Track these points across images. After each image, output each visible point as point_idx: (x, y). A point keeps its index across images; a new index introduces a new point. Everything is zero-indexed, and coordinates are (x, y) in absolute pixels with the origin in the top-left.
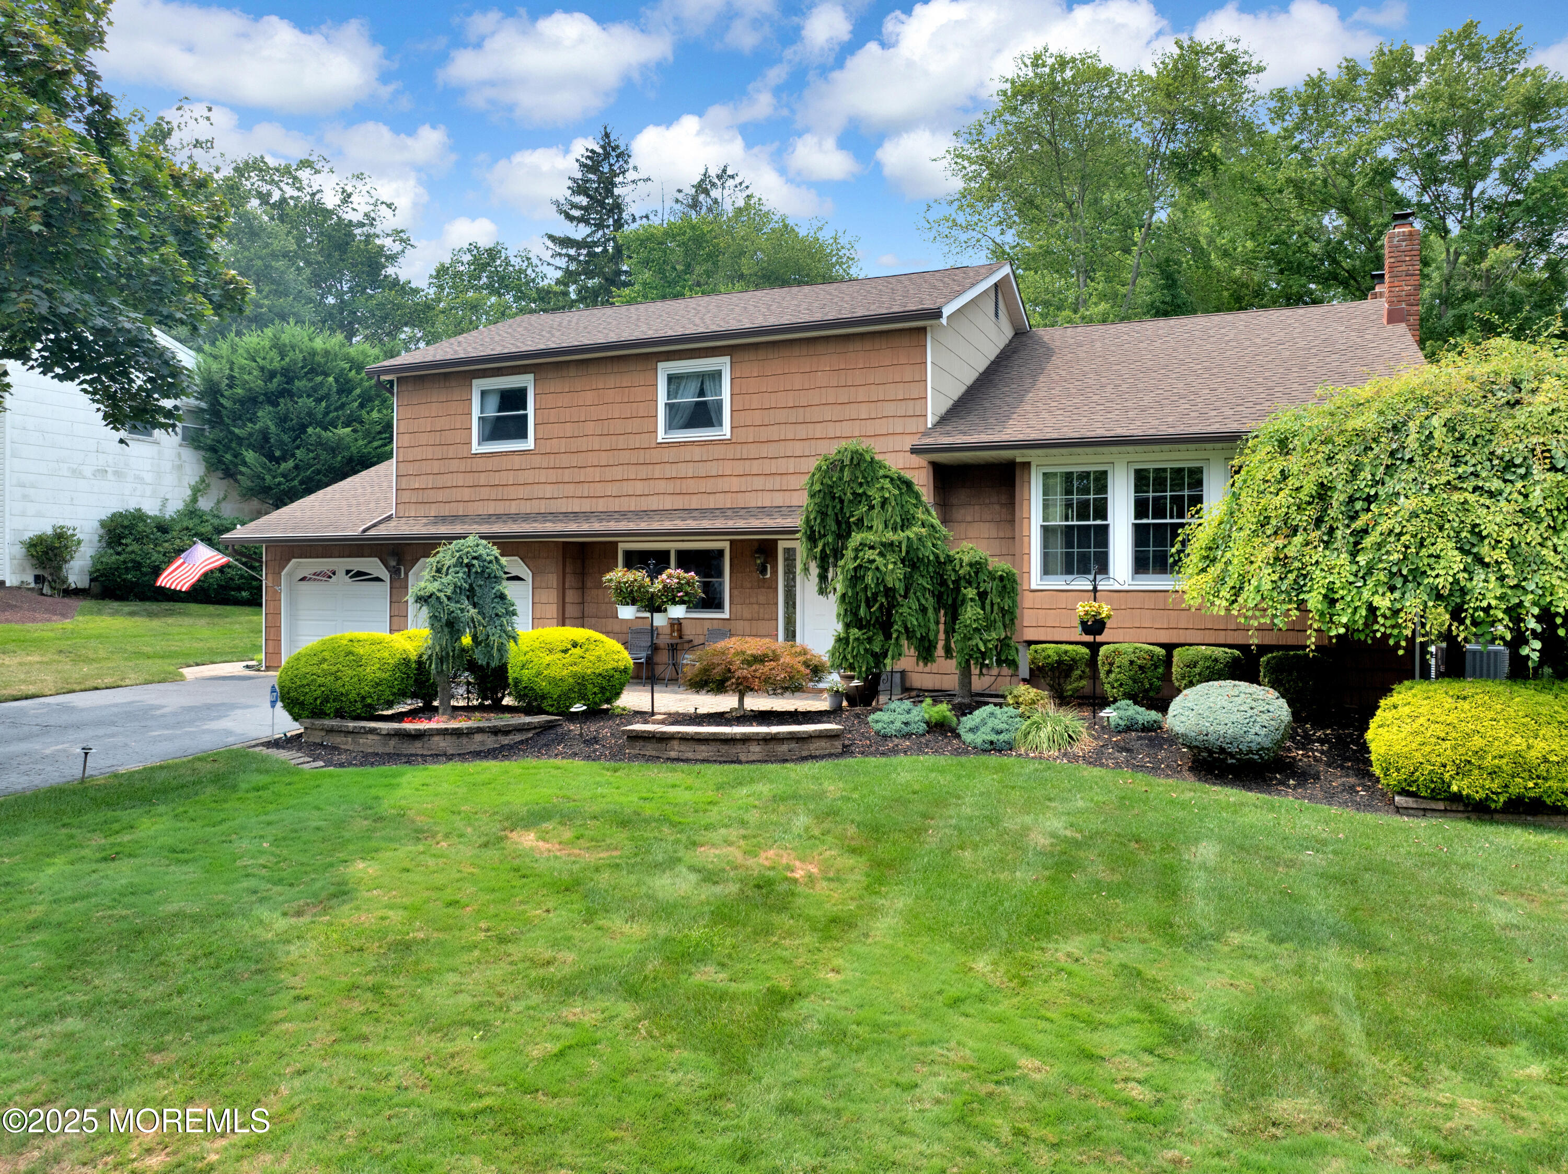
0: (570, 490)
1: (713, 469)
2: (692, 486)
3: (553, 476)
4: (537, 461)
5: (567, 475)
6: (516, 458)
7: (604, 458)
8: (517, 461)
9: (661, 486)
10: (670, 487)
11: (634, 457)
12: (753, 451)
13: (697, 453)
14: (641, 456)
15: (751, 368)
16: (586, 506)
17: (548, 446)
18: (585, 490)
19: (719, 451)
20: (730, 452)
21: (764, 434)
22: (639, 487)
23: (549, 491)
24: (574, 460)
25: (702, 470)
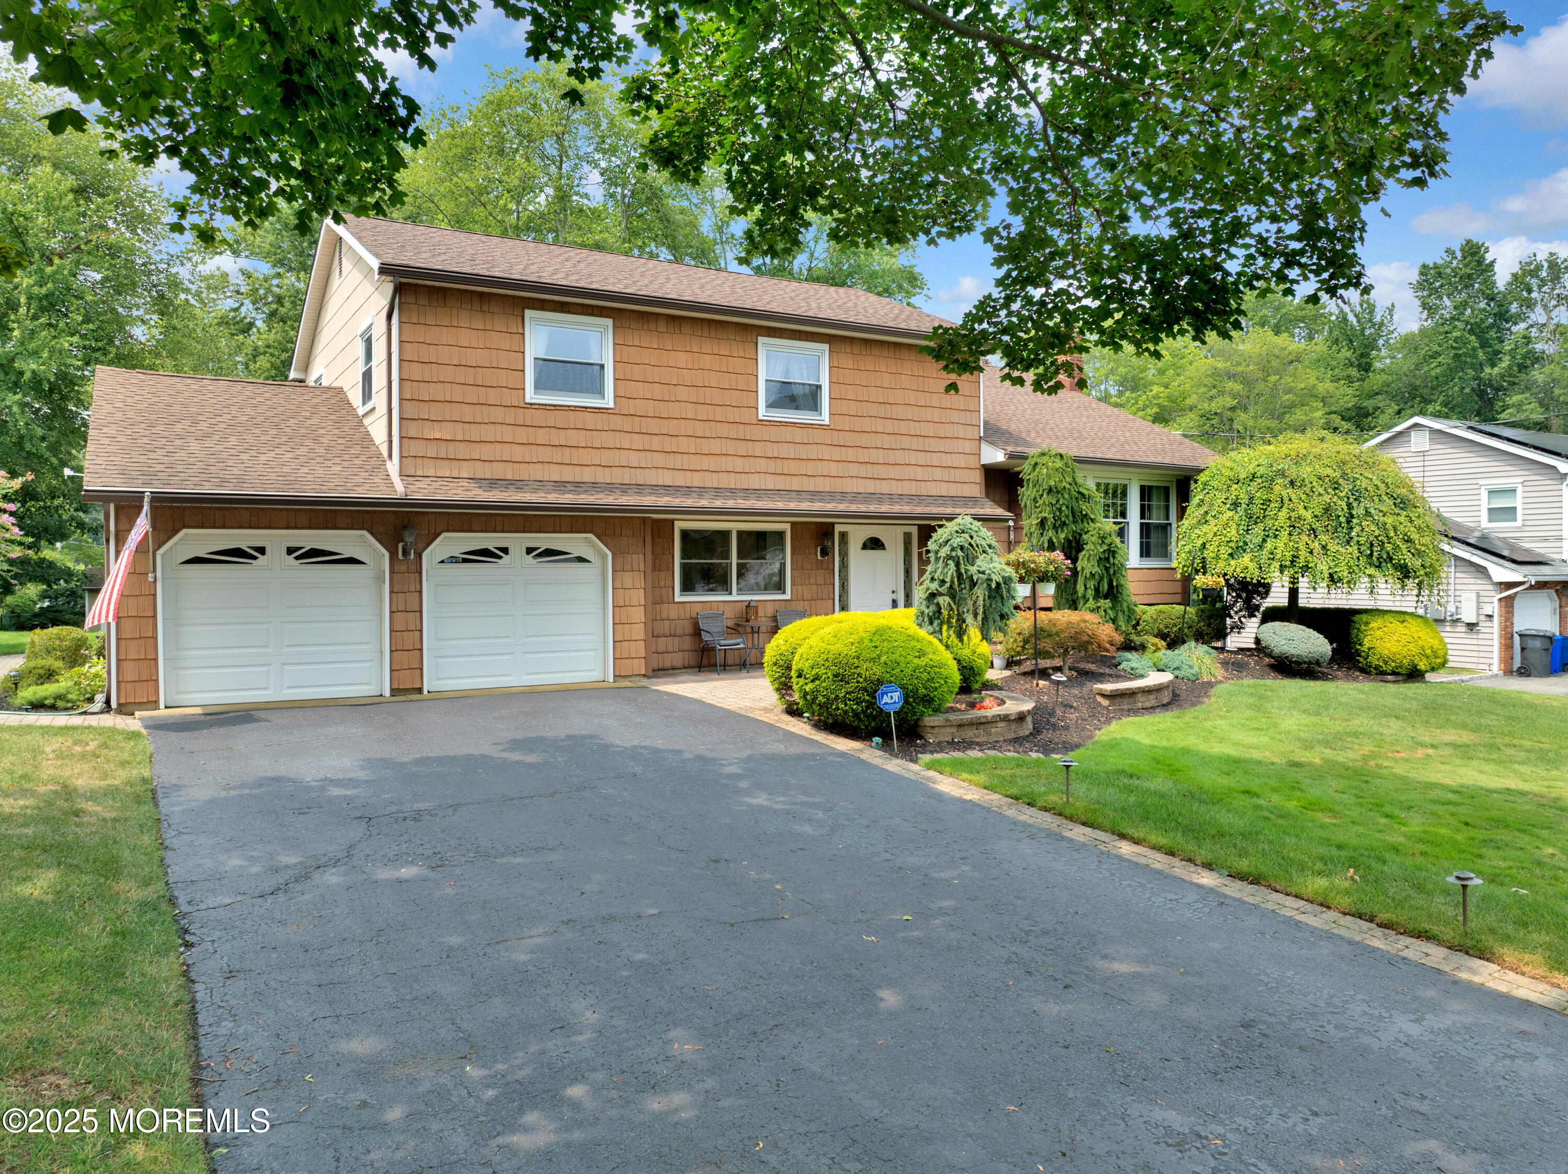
0: (660, 460)
1: (814, 452)
2: (793, 467)
3: (638, 441)
4: (617, 422)
5: (656, 443)
6: (588, 416)
7: (700, 429)
8: (590, 420)
9: (762, 465)
10: (772, 466)
11: (733, 431)
12: (848, 439)
13: (799, 435)
14: (741, 431)
15: (847, 361)
16: (679, 479)
17: (629, 407)
18: (678, 461)
19: (818, 435)
20: (828, 437)
21: (858, 424)
22: (739, 464)
23: (635, 459)
24: (664, 427)
25: (803, 452)
